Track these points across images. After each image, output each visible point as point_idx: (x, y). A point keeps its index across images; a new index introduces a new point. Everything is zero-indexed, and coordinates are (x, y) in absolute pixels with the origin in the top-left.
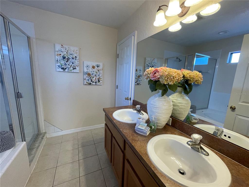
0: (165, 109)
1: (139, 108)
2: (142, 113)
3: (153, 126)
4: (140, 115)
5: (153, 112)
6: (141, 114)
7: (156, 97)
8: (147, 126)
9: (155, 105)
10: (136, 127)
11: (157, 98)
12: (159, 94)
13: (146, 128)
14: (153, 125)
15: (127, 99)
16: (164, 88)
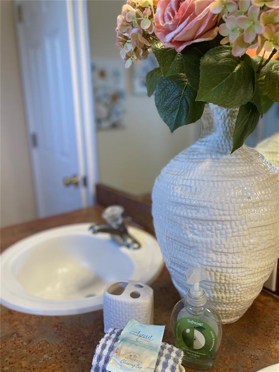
0: (258, 223)
1: (116, 220)
2: (135, 241)
3: (197, 334)
4: (124, 250)
5: (191, 248)
6: (128, 246)
7: (202, 161)
8: (167, 338)
9: (196, 207)
10: (98, 350)
11: (206, 165)
12: (210, 138)
13: (163, 359)
14: (200, 329)
15: (72, 183)
16: (250, 96)
